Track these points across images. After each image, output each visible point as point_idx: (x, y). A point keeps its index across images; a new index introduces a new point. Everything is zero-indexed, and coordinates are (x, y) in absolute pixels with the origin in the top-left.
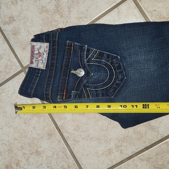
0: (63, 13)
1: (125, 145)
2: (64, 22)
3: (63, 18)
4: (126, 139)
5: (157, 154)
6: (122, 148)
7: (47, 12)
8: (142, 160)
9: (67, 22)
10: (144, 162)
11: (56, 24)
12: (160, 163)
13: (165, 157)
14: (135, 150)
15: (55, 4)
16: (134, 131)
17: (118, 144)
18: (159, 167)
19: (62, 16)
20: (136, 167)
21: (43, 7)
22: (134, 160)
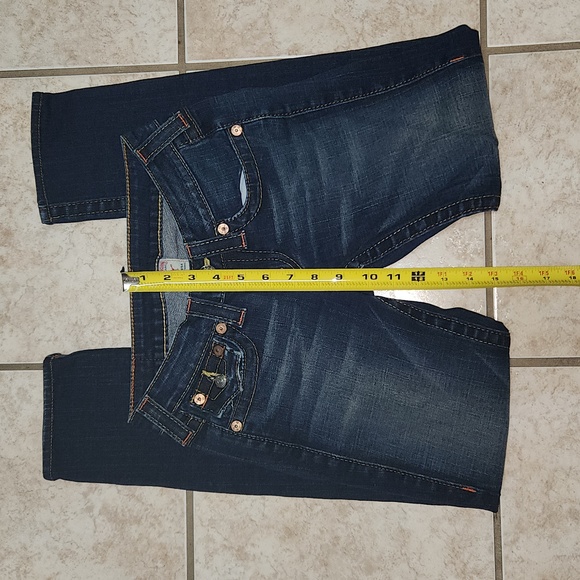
0: (135, 514)
1: (467, 555)
2: (152, 525)
3: (143, 520)
4: (457, 548)
5: (518, 505)
6: (471, 566)
7: (110, 545)
8: (514, 542)
9: (155, 517)
10: (520, 541)
11: (145, 542)
12: (539, 510)
13: (532, 492)
14: (489, 542)
15: (105, 518)
16: (450, 520)
17: (459, 570)
18: (545, 516)
19: (138, 521)
20: (523, 561)
21: (95, 548)
22: (507, 557)
